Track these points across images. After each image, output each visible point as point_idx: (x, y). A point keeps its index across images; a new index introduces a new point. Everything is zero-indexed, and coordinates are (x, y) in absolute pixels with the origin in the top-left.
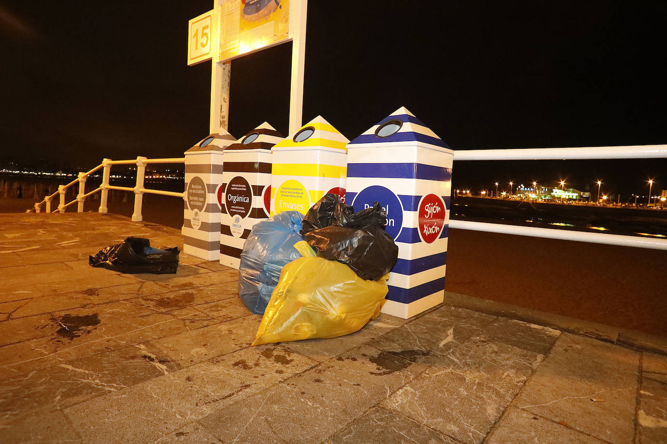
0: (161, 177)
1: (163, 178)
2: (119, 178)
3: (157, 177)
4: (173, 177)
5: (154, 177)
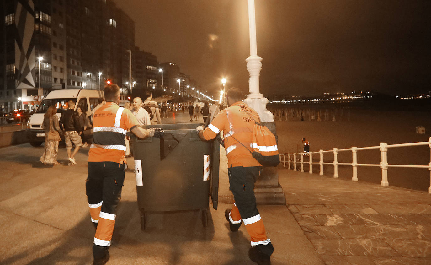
0: (348, 97)
1: (350, 99)
2: (318, 101)
3: (346, 98)
4: (358, 97)
5: (343, 98)
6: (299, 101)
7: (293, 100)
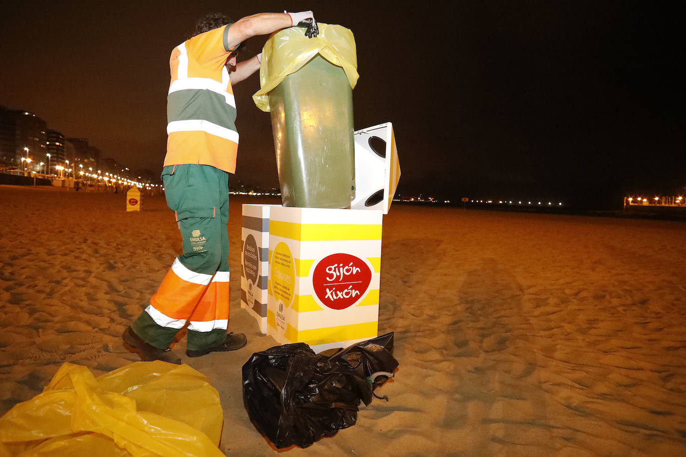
6: (273, 194)
7: (265, 192)
